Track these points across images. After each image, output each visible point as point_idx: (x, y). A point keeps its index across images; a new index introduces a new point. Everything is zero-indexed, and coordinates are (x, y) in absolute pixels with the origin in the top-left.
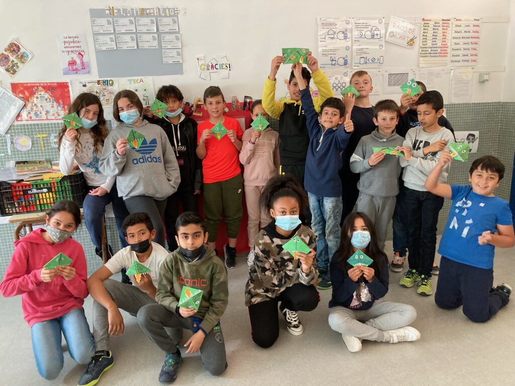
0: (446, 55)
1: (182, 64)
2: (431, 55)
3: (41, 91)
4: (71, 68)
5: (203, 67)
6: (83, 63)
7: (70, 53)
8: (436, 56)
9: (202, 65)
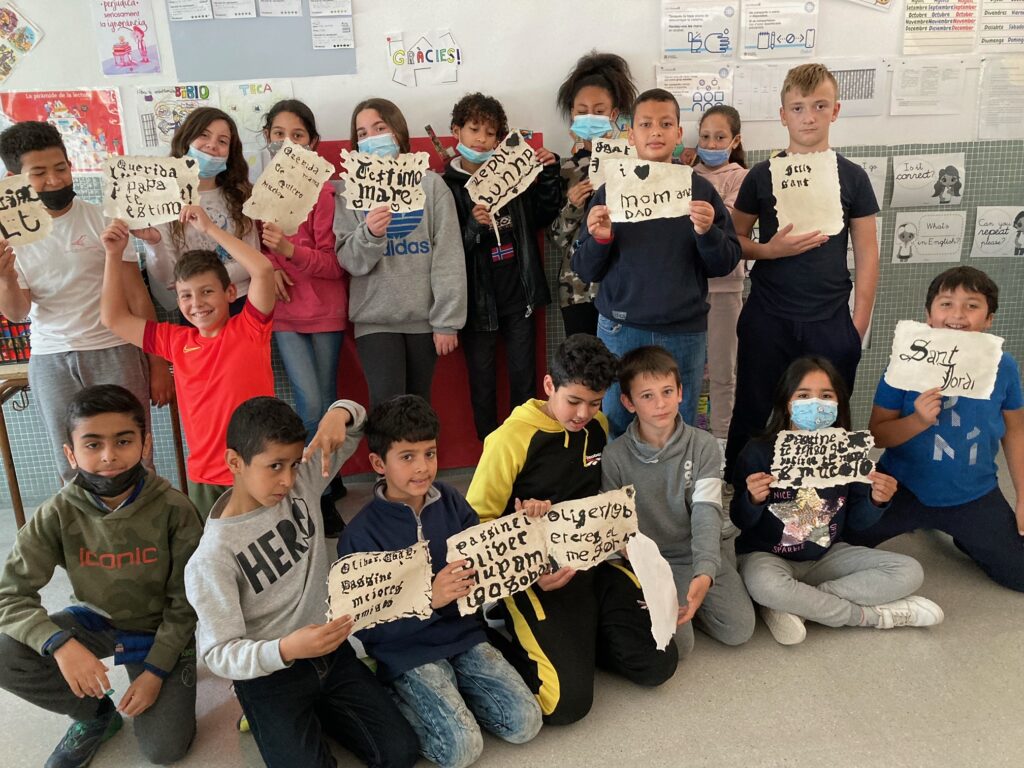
0: (969, 25)
1: (354, 50)
2: (934, 26)
3: (60, 110)
4: (119, 61)
5: (400, 56)
6: (143, 50)
7: (117, 28)
8: (945, 28)
9: (397, 53)
